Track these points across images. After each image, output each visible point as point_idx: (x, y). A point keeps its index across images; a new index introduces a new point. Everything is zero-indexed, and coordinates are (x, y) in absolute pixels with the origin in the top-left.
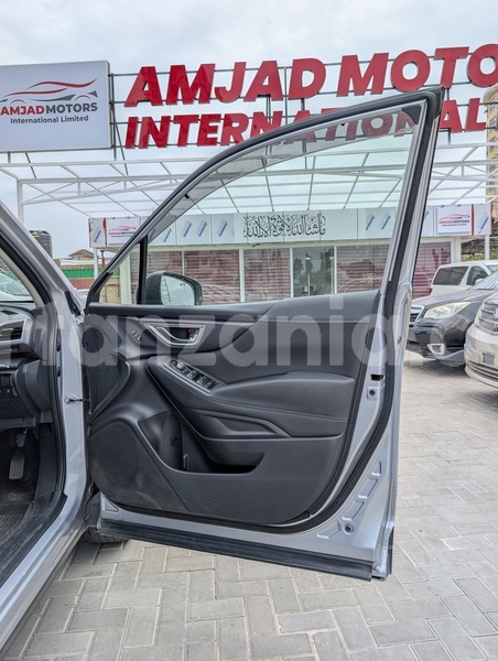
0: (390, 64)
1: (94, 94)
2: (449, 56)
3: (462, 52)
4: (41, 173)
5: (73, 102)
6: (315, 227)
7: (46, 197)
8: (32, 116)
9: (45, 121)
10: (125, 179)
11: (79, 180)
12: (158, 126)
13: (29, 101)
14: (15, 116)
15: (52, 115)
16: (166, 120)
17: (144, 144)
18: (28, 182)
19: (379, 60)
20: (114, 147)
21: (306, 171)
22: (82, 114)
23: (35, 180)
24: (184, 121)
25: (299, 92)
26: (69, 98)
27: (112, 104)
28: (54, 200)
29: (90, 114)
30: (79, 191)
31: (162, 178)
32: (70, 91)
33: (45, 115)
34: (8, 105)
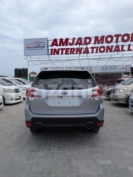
0: (105, 38)
1: (45, 44)
2: (117, 36)
3: (120, 35)
4: (32, 59)
5: (40, 46)
6: (90, 70)
7: (34, 64)
8: (32, 49)
9: (35, 49)
10: (49, 60)
11: (40, 61)
12: (57, 50)
13: (32, 46)
14: (29, 49)
15: (36, 48)
16: (59, 49)
17: (54, 54)
18: (30, 61)
19: (103, 37)
20: (48, 54)
21: (87, 59)
22: (42, 48)
23: (31, 61)
24: (62, 49)
25: (86, 44)
26: (39, 45)
27: (48, 46)
28: (35, 65)
29: (43, 48)
31: (57, 60)
32: (40, 44)
33: (35, 48)
34: (27, 46)
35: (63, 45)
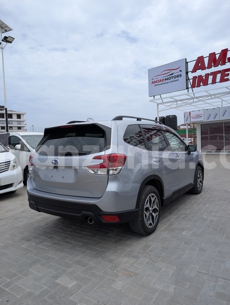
1: (181, 71)
4: (165, 100)
5: (173, 75)
7: (168, 108)
8: (161, 83)
9: (165, 83)
10: (193, 98)
11: (177, 101)
12: (204, 77)
13: (160, 78)
14: (156, 84)
15: (167, 81)
16: (207, 75)
17: (199, 86)
18: (161, 104)
20: (187, 88)
22: (177, 79)
23: (163, 103)
24: (214, 74)
26: (172, 74)
27: (187, 73)
28: (172, 108)
29: (179, 78)
30: (177, 104)
31: (208, 96)
32: (172, 72)
33: (165, 82)
34: (153, 81)
35: (216, 65)
